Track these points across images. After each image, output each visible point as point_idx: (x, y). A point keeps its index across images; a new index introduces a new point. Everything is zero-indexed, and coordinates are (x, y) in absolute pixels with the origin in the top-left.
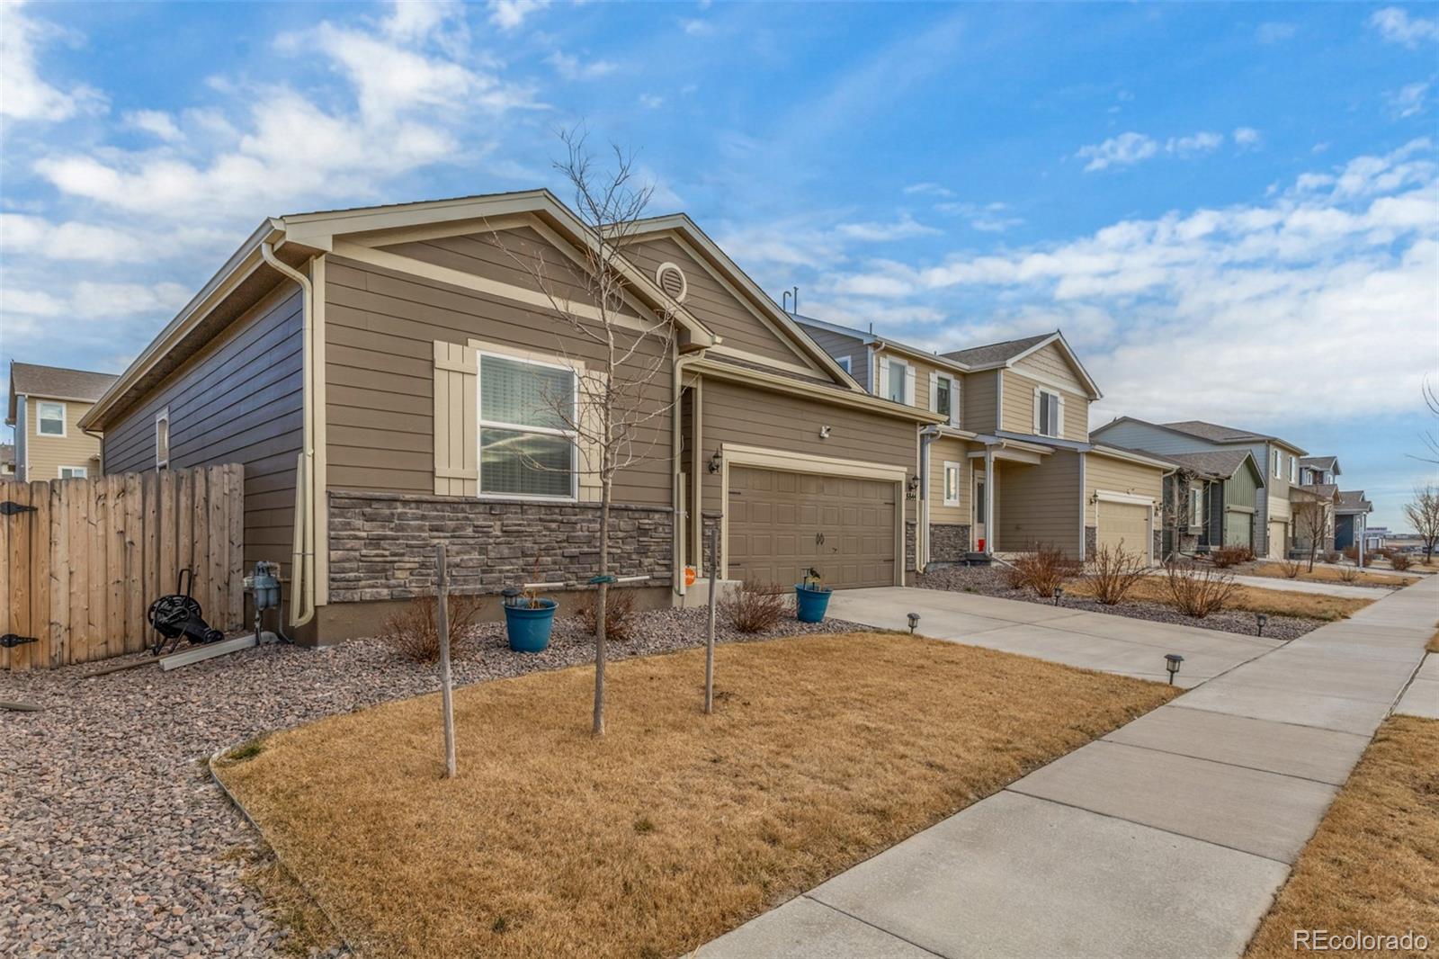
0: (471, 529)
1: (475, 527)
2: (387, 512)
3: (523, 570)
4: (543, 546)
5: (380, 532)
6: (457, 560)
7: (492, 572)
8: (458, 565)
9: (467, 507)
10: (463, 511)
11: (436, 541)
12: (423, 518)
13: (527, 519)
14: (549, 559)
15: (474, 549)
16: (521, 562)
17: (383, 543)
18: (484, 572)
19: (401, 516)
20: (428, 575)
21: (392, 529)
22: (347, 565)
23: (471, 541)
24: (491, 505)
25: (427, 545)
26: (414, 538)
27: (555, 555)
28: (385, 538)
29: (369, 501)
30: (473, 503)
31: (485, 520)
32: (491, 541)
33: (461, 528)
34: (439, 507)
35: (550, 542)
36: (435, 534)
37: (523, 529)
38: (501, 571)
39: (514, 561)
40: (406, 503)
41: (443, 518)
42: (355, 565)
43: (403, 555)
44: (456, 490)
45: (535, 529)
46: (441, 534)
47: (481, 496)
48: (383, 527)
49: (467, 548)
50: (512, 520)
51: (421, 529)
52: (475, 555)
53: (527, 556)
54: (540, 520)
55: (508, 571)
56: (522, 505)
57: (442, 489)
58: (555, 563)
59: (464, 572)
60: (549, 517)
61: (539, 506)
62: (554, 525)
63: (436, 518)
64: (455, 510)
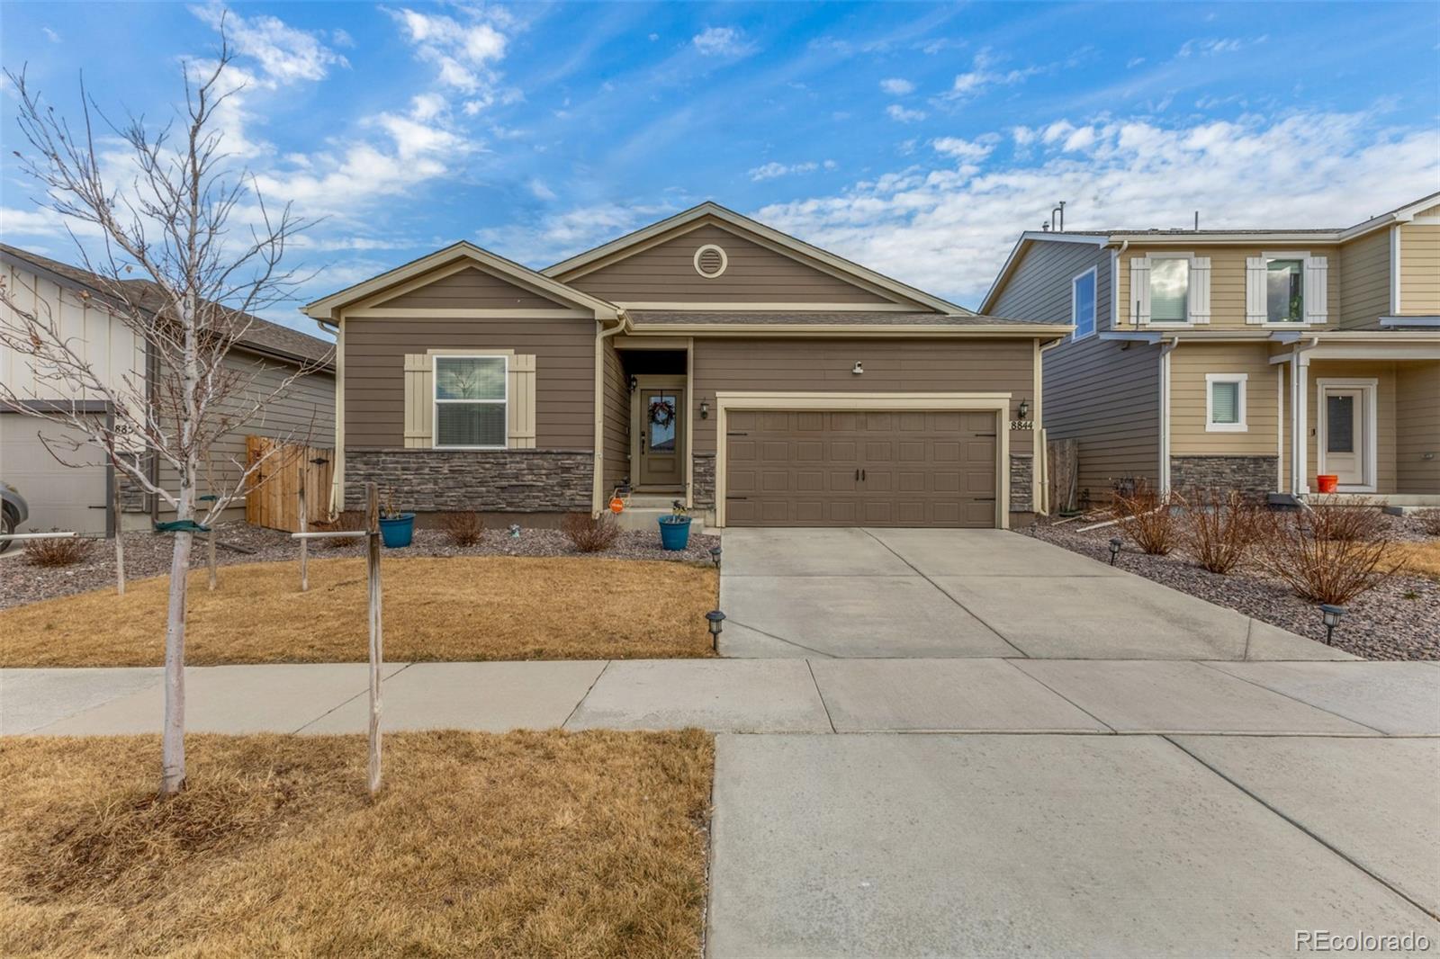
0: (427, 469)
1: (431, 467)
2: (376, 459)
3: (465, 496)
4: (479, 480)
5: (372, 471)
6: (419, 488)
7: (442, 496)
8: (418, 492)
9: (425, 456)
10: (422, 458)
11: (405, 477)
12: (397, 462)
13: (468, 462)
14: (484, 489)
15: (430, 482)
16: (463, 490)
17: (373, 478)
18: (436, 496)
19: (384, 462)
20: (400, 497)
21: (379, 470)
22: (353, 490)
23: (427, 477)
24: (443, 453)
25: (399, 479)
26: (391, 474)
27: (489, 486)
28: (373, 475)
29: (365, 453)
30: (430, 452)
31: (437, 463)
32: (441, 476)
33: (422, 468)
34: (407, 455)
35: (485, 477)
36: (406, 472)
37: (463, 468)
38: (448, 497)
39: (457, 490)
40: (387, 454)
41: (409, 462)
42: (357, 490)
43: (384, 485)
44: (418, 445)
45: (473, 468)
46: (408, 472)
47: (435, 447)
48: (374, 468)
49: (425, 481)
50: (456, 462)
51: (396, 469)
52: (431, 486)
53: (467, 487)
54: (478, 462)
55: (452, 496)
56: (463, 452)
57: (409, 444)
58: (488, 492)
59: (423, 497)
60: (483, 460)
61: (476, 453)
62: (487, 466)
63: (405, 462)
64: (417, 458)
